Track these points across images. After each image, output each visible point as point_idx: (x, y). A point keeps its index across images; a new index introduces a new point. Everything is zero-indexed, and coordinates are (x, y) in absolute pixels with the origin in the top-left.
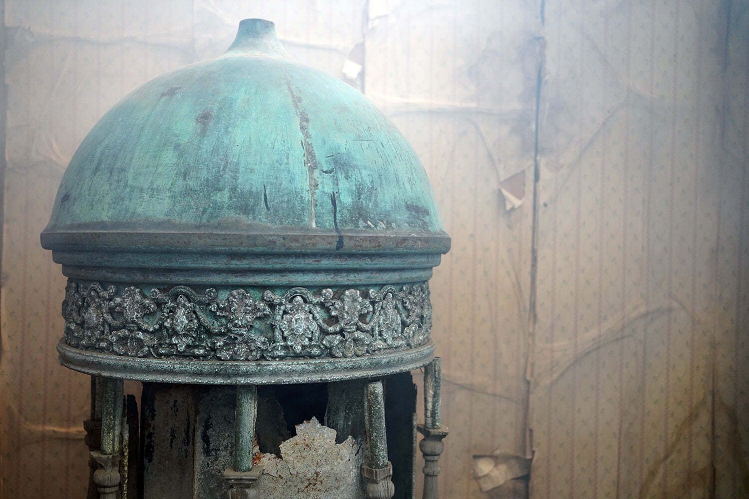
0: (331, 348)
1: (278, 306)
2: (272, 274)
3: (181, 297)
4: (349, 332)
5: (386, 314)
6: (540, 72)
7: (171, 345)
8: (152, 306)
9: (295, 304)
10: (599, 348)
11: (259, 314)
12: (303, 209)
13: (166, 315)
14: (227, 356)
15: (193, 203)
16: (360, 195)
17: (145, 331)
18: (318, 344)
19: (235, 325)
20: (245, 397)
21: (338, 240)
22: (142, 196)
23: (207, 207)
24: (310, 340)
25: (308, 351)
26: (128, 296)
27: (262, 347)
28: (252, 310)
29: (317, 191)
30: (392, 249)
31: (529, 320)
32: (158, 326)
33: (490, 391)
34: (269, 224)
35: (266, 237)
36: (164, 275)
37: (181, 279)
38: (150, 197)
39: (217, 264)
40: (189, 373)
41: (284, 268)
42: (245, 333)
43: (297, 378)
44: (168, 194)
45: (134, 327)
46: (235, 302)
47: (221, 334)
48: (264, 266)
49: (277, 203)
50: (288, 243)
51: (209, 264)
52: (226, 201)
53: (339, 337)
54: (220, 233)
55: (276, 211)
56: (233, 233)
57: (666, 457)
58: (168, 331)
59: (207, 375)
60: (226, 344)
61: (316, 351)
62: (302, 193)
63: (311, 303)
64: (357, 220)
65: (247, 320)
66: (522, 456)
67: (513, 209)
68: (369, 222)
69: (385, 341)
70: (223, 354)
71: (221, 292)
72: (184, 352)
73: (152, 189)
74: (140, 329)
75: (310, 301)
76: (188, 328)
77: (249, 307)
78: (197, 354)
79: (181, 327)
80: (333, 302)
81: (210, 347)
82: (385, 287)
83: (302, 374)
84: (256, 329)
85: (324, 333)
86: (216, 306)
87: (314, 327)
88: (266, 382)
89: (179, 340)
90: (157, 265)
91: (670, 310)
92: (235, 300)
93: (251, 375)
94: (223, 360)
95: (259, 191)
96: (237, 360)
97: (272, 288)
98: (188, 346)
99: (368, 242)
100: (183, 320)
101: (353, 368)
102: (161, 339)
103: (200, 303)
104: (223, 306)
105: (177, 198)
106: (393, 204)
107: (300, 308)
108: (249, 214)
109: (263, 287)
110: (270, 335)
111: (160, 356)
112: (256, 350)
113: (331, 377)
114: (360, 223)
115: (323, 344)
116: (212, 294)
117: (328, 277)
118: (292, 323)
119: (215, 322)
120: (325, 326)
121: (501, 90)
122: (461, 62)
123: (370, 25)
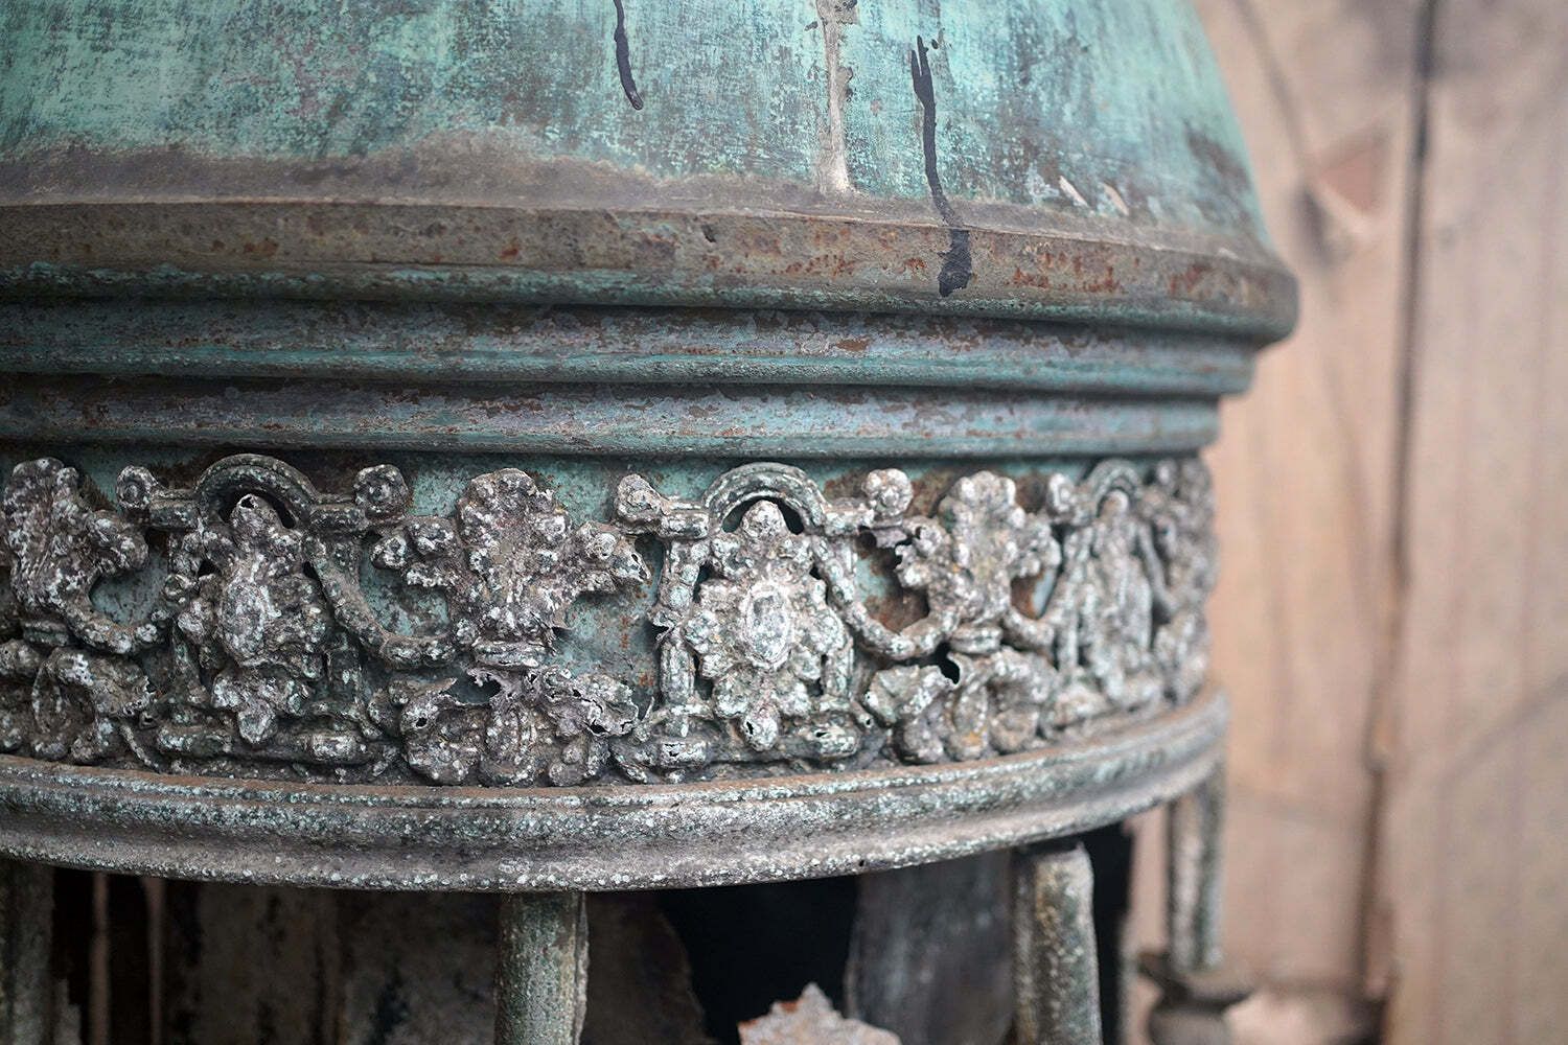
0: (899, 726)
1: (676, 545)
2: (649, 403)
3: (247, 504)
4: (973, 656)
5: (1105, 578)
7: (210, 713)
8: (128, 544)
9: (754, 534)
11: (595, 580)
12: (793, 107)
13: (187, 583)
14: (456, 764)
15: (287, 71)
16: (1026, 62)
17: (101, 652)
18: (845, 707)
19: (490, 630)
20: (534, 937)
21: (947, 250)
22: (59, 43)
23: (351, 88)
24: (816, 689)
25: (803, 739)
26: (28, 500)
27: (608, 724)
28: (565, 562)
29: (851, 31)
30: (1154, 303)
32: (153, 629)
34: (639, 168)
35: (628, 222)
36: (170, 405)
37: (244, 423)
38: (94, 48)
39: (402, 350)
40: (286, 840)
41: (708, 375)
42: (531, 662)
43: (761, 859)
44: (175, 32)
45: (51, 632)
46: (488, 526)
47: (425, 668)
48: (616, 365)
49: (675, 74)
50: (729, 256)
51: (365, 351)
52: (442, 57)
53: (934, 676)
54: (410, 200)
55: (670, 110)
56: (473, 202)
58: (194, 651)
59: (365, 848)
60: (448, 713)
61: (838, 738)
62: (788, 32)
63: (820, 530)
64: (1019, 171)
65: (541, 607)
66: (1358, 987)
68: (1064, 183)
69: (1099, 684)
70: (437, 757)
71: (423, 482)
72: (268, 742)
73: (103, 13)
74: (78, 643)
75: (817, 521)
76: (280, 639)
77: (551, 547)
78: (325, 755)
79: (250, 637)
80: (912, 526)
81: (379, 727)
82: (1101, 469)
83: (781, 842)
84: (580, 645)
85: (874, 659)
86: (403, 543)
87: (832, 635)
88: (626, 879)
89: (245, 694)
90: (131, 356)
92: (488, 518)
93: (561, 847)
94: (438, 783)
95: (591, 19)
96: (501, 783)
97: (653, 463)
98: (284, 720)
99: (1069, 267)
100: (259, 605)
101: (991, 807)
102: (167, 688)
103: (330, 531)
104: (432, 545)
105: (216, 50)
106: (1146, 121)
107: (773, 555)
108: (544, 121)
109: (613, 462)
110: (642, 669)
111: (165, 758)
112: (582, 740)
113: (901, 850)
114: (1030, 184)
115: (867, 709)
116: (386, 489)
117: (891, 418)
118: (741, 621)
119: (403, 615)
120: (876, 631)
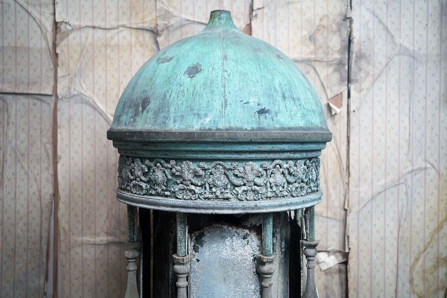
6: (350, 37)
10: (385, 190)
31: (346, 175)
33: (325, 215)
57: (425, 250)
66: (344, 251)
67: (336, 114)
91: (426, 168)
121: (328, 47)
122: (305, 33)
123: (254, 13)
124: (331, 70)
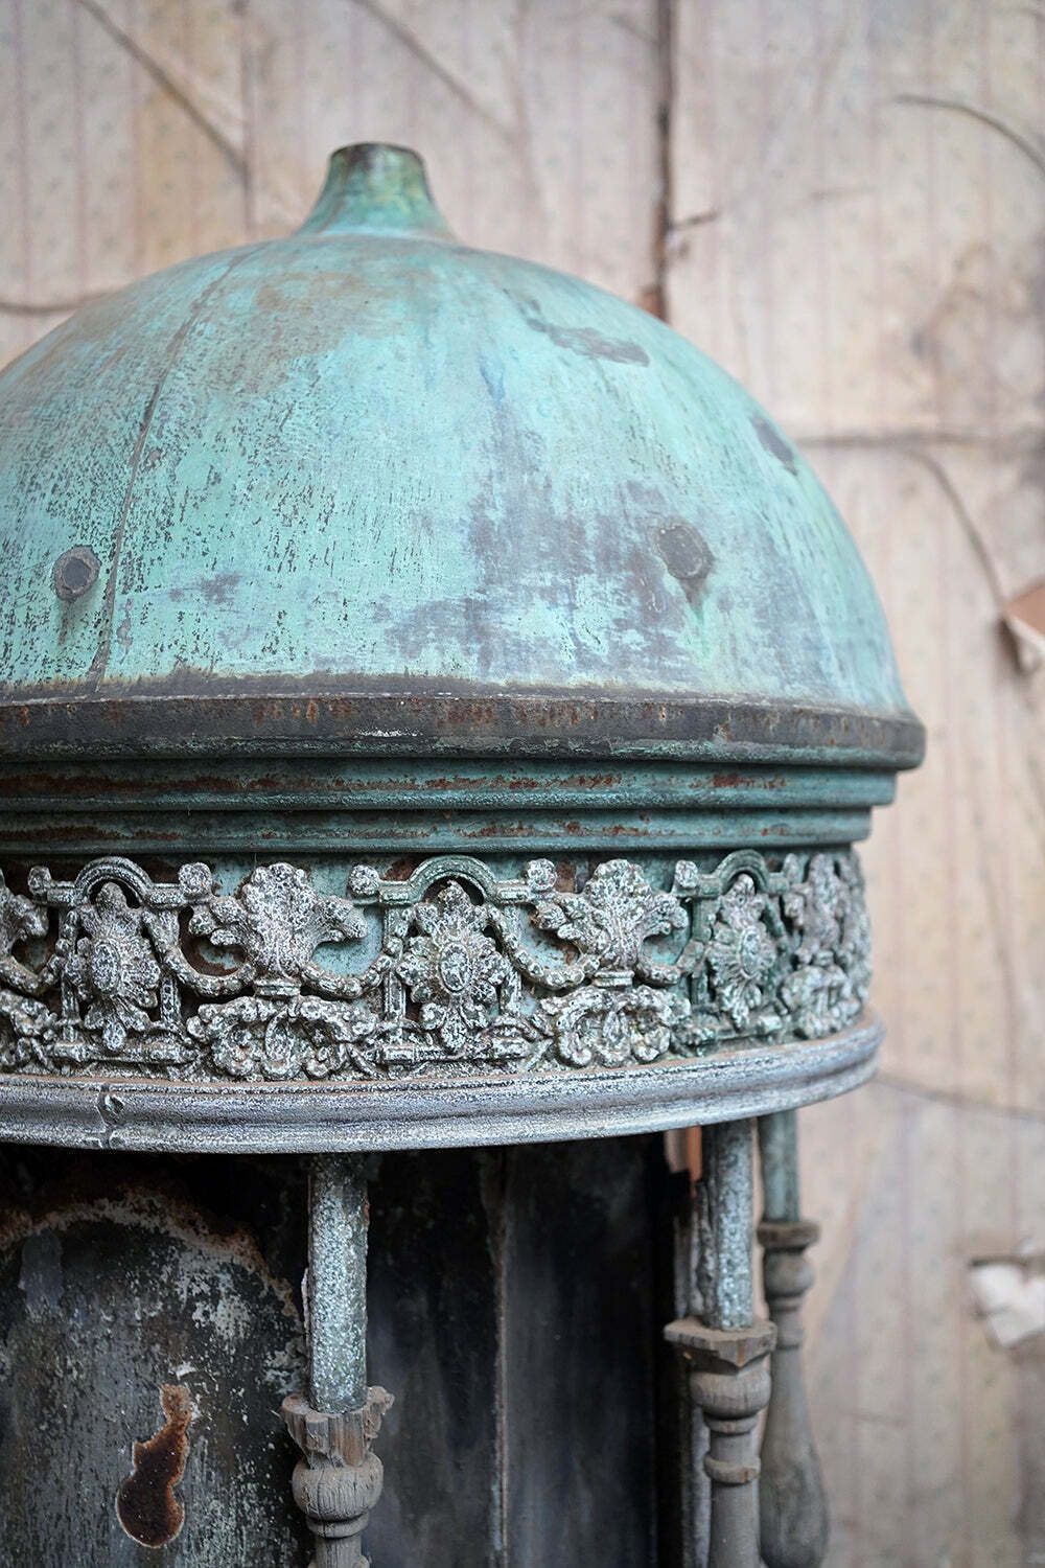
33: (1001, 1101)
121: (993, 382)
122: (894, 321)
123: (675, 240)
124: (1008, 476)
